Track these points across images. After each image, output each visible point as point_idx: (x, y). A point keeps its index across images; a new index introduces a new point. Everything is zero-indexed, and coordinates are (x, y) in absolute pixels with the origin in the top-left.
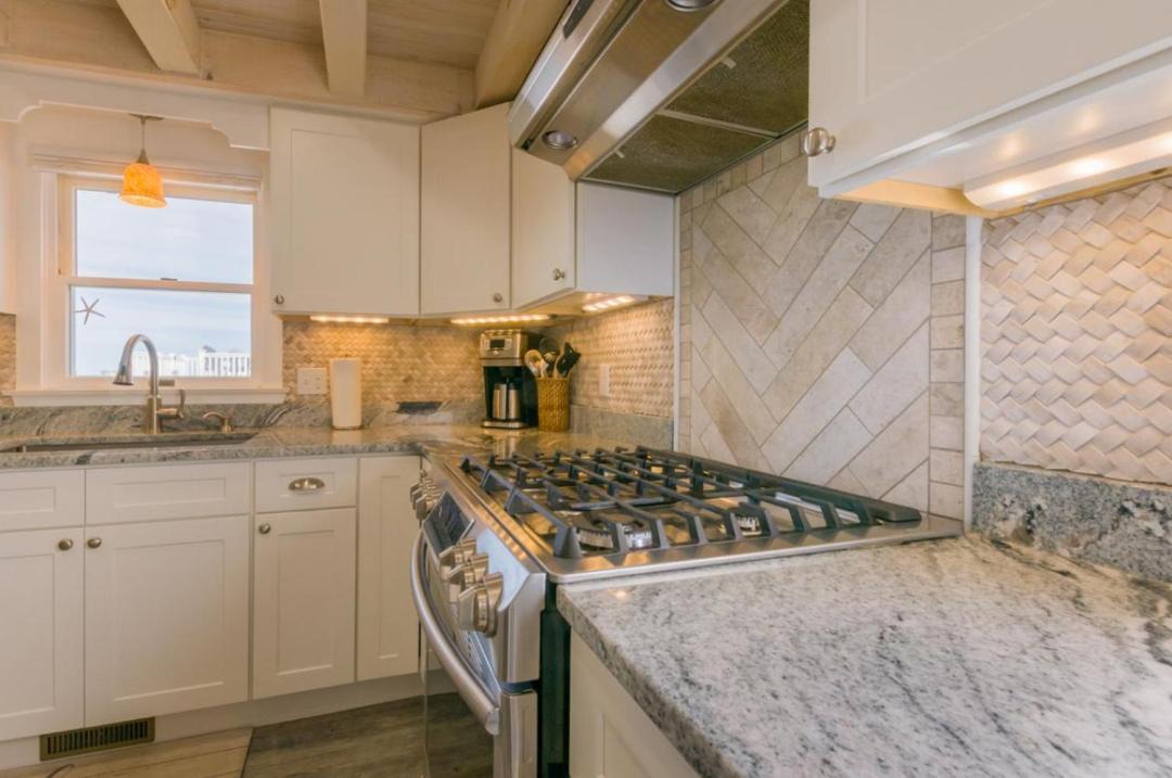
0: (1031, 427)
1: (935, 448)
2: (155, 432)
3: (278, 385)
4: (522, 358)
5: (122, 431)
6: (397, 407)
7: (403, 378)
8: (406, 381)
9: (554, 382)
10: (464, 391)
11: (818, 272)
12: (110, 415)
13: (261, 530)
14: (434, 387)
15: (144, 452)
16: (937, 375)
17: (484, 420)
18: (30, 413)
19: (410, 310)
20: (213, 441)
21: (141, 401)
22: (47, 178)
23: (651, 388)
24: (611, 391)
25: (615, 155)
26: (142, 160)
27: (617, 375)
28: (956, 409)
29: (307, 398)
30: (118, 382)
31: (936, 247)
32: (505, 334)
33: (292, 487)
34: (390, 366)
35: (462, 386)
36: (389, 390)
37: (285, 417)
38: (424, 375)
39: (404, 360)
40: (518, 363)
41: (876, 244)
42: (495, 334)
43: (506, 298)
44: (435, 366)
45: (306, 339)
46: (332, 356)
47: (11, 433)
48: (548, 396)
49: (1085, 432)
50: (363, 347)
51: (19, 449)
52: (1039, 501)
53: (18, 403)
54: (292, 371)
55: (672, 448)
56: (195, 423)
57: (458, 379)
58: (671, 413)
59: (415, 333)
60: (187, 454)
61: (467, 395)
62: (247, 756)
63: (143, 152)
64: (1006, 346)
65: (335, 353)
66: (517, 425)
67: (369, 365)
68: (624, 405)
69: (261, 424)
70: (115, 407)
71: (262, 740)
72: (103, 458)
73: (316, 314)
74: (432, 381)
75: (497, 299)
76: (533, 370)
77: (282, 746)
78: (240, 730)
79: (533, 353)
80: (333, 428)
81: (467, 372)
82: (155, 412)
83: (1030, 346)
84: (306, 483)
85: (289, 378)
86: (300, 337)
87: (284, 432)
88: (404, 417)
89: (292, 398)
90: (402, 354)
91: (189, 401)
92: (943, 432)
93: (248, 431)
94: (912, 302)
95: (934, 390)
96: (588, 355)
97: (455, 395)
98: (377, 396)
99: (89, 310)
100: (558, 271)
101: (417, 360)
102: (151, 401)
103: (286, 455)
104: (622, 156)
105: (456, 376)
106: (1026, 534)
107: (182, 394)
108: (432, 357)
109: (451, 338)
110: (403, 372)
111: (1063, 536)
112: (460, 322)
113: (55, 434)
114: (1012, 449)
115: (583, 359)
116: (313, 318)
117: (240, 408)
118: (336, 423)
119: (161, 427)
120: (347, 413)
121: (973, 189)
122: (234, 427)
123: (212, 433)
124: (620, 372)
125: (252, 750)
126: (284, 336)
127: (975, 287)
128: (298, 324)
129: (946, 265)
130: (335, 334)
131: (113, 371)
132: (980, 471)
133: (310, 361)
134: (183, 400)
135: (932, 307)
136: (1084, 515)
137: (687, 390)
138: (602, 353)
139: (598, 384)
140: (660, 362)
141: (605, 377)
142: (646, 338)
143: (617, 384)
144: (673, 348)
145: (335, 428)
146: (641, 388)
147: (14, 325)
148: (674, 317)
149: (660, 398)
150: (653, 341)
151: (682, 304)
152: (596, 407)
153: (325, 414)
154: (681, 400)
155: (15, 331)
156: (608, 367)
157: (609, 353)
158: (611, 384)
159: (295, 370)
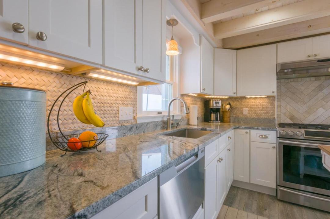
18: (141, 125)
24: (248, 114)
26: (172, 39)
27: (251, 110)
53: (139, 122)
58: (274, 117)
66: (219, 122)
85: (181, 111)
137: (279, 113)
138: (243, 106)
139: (242, 112)
140: (270, 108)
141: (246, 111)
142: (264, 103)
143: (251, 112)
144: (275, 105)
145: (191, 125)
146: (262, 113)
147: (137, 90)
148: (275, 101)
149: (270, 115)
150: (267, 104)
151: (277, 99)
152: (241, 117)
153: (186, 122)
154: (277, 115)
155: (136, 93)
156: (247, 109)
157: (248, 106)
158: (248, 112)
159: (182, 108)
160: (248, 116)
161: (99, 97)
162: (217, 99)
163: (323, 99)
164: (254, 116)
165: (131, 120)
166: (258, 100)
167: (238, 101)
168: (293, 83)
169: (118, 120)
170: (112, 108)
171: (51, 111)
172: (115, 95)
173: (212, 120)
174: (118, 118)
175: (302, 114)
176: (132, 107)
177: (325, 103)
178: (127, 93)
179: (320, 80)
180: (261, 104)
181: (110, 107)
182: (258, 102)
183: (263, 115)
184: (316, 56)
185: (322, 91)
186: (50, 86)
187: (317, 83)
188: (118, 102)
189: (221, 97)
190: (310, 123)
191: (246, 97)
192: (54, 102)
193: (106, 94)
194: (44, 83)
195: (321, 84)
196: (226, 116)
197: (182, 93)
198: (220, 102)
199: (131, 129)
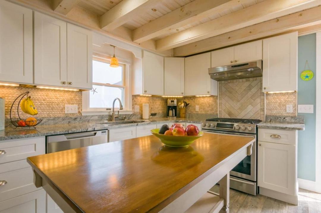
0: (270, 112)
1: (261, 115)
3: (131, 110)
6: (150, 114)
8: (151, 109)
16: (261, 108)
26: (114, 57)
28: (264, 111)
29: (136, 113)
32: (174, 99)
37: (133, 117)
40: (176, 105)
43: (184, 93)
47: (82, 122)
49: (275, 112)
52: (271, 118)
53: (83, 115)
58: (217, 113)
63: (114, 55)
64: (268, 105)
66: (175, 117)
69: (129, 119)
70: (103, 115)
74: (155, 109)
83: (270, 105)
85: (133, 108)
86: (135, 99)
88: (151, 116)
89: (134, 113)
90: (151, 103)
92: (262, 113)
94: (258, 100)
95: (261, 109)
99: (94, 91)
105: (159, 108)
106: (270, 121)
110: (151, 106)
112: (164, 96)
114: (269, 114)
117: (125, 115)
124: (202, 107)
127: (265, 99)
128: (134, 96)
129: (262, 97)
132: (266, 116)
133: (136, 104)
135: (261, 101)
136: (275, 119)
137: (221, 110)
138: (196, 104)
139: (195, 109)
140: (214, 105)
141: (197, 108)
142: (210, 101)
143: (201, 109)
144: (217, 103)
145: (143, 119)
146: (209, 110)
147: (82, 94)
148: (218, 99)
149: (214, 111)
150: (212, 102)
151: (219, 97)
152: (194, 113)
153: (139, 116)
154: (219, 111)
155: (82, 96)
156: (198, 106)
157: (199, 104)
158: (199, 109)
159: (134, 106)
160: (199, 112)
161: (48, 99)
162: (172, 98)
163: (251, 98)
164: (203, 112)
165: (76, 113)
166: (206, 99)
167: (192, 99)
168: (230, 84)
169: (64, 113)
170: (59, 106)
171: (11, 108)
172: (61, 98)
173: (170, 116)
174: (64, 112)
175: (236, 110)
176: (77, 105)
177: (253, 101)
178: (73, 96)
179: (249, 81)
180: (208, 102)
181: (57, 105)
182: (206, 100)
183: (210, 111)
184: (236, 62)
185: (251, 91)
186: (14, 94)
187: (247, 84)
188: (64, 102)
189: (176, 97)
190: (243, 118)
191: (196, 96)
192: (13, 102)
193: (54, 97)
194: (10, 93)
195: (250, 84)
196: (181, 113)
197: (133, 94)
198: (175, 101)
199: (76, 119)
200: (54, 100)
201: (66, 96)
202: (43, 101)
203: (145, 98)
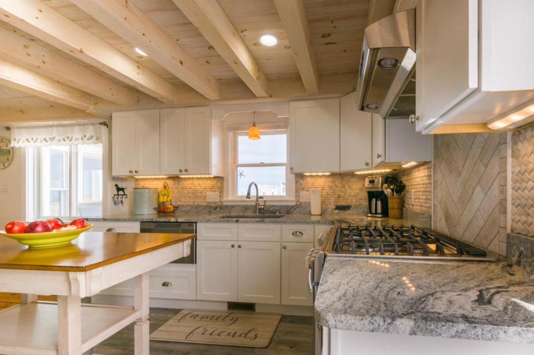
0: (524, 219)
1: (501, 227)
2: (258, 214)
3: (294, 199)
4: (382, 187)
5: (249, 213)
6: (335, 207)
7: (337, 196)
8: (338, 197)
9: (395, 198)
10: (362, 201)
11: (470, 152)
12: (246, 208)
13: (284, 247)
14: (349, 199)
15: (252, 219)
16: (501, 197)
17: (367, 213)
18: (227, 206)
19: (336, 170)
20: (273, 217)
21: (254, 204)
22: (231, 134)
23: (426, 201)
24: (415, 202)
25: (393, 110)
26: (254, 125)
27: (416, 195)
29: (303, 203)
30: (247, 197)
31: (501, 143)
32: (376, 177)
33: (293, 234)
34: (332, 191)
35: (361, 199)
36: (332, 201)
37: (296, 210)
38: (346, 194)
39: (337, 189)
40: (380, 190)
41: (486, 141)
42: (372, 178)
43: (370, 164)
44: (349, 191)
45: (302, 182)
46: (311, 188)
47: (223, 213)
48: (393, 203)
50: (322, 184)
51: (224, 217)
52: (522, 248)
53: (225, 204)
54: (298, 193)
55: (431, 227)
56: (269, 211)
57: (359, 196)
58: (431, 212)
59: (342, 178)
60: (263, 221)
61: (363, 203)
62: (280, 322)
63: (254, 123)
64: (518, 185)
65: (312, 186)
66: (380, 216)
67: (324, 191)
68: (419, 208)
69: (288, 212)
70: (247, 206)
71: (284, 318)
72: (242, 221)
73: (305, 173)
74: (348, 197)
75: (367, 164)
76: (386, 192)
77: (290, 322)
78: (279, 314)
79: (386, 185)
80: (311, 215)
81: (363, 193)
82: (258, 207)
83: (524, 185)
84: (298, 233)
85: (297, 196)
86: (301, 181)
87: (295, 216)
88: (337, 211)
89: (298, 203)
90: (337, 186)
91: (267, 204)
92: (502, 220)
93: (283, 214)
94: (495, 165)
95: (500, 203)
96: (409, 186)
97: (357, 203)
98: (327, 203)
99: (241, 174)
100: (378, 154)
101: (343, 189)
102: (256, 204)
103: (291, 223)
104: (396, 110)
105: (358, 195)
106: (519, 262)
107: (265, 201)
108: (348, 187)
109: (356, 180)
110: (337, 193)
111: (528, 263)
112: (358, 173)
113: (233, 214)
115: (407, 188)
116: (305, 174)
117: (282, 206)
118: (313, 213)
119: (260, 212)
120: (316, 209)
121: (491, 123)
122: (280, 213)
123: (273, 215)
124: (417, 193)
125: (280, 321)
126: (296, 180)
127: (510, 160)
128: (300, 176)
130: (313, 179)
131: (245, 194)
133: (304, 190)
134: (265, 204)
135: (500, 168)
137: (436, 202)
140: (428, 189)
141: (413, 196)
142: (424, 179)
146: (423, 201)
147: (224, 179)
150: (426, 180)
151: (434, 165)
152: (410, 209)
154: (434, 206)
155: (223, 182)
156: (414, 191)
157: (414, 185)
158: (415, 199)
159: (299, 193)
160: (415, 207)
165: (218, 202)
166: (421, 171)
167: (409, 175)
169: (206, 202)
172: (204, 185)
174: (206, 200)
176: (219, 193)
178: (215, 183)
180: (422, 181)
181: (201, 193)
182: (421, 175)
183: (424, 205)
188: (206, 189)
193: (198, 185)
199: (216, 208)
200: (198, 187)
201: (208, 183)
202: (189, 190)
203: (323, 179)
